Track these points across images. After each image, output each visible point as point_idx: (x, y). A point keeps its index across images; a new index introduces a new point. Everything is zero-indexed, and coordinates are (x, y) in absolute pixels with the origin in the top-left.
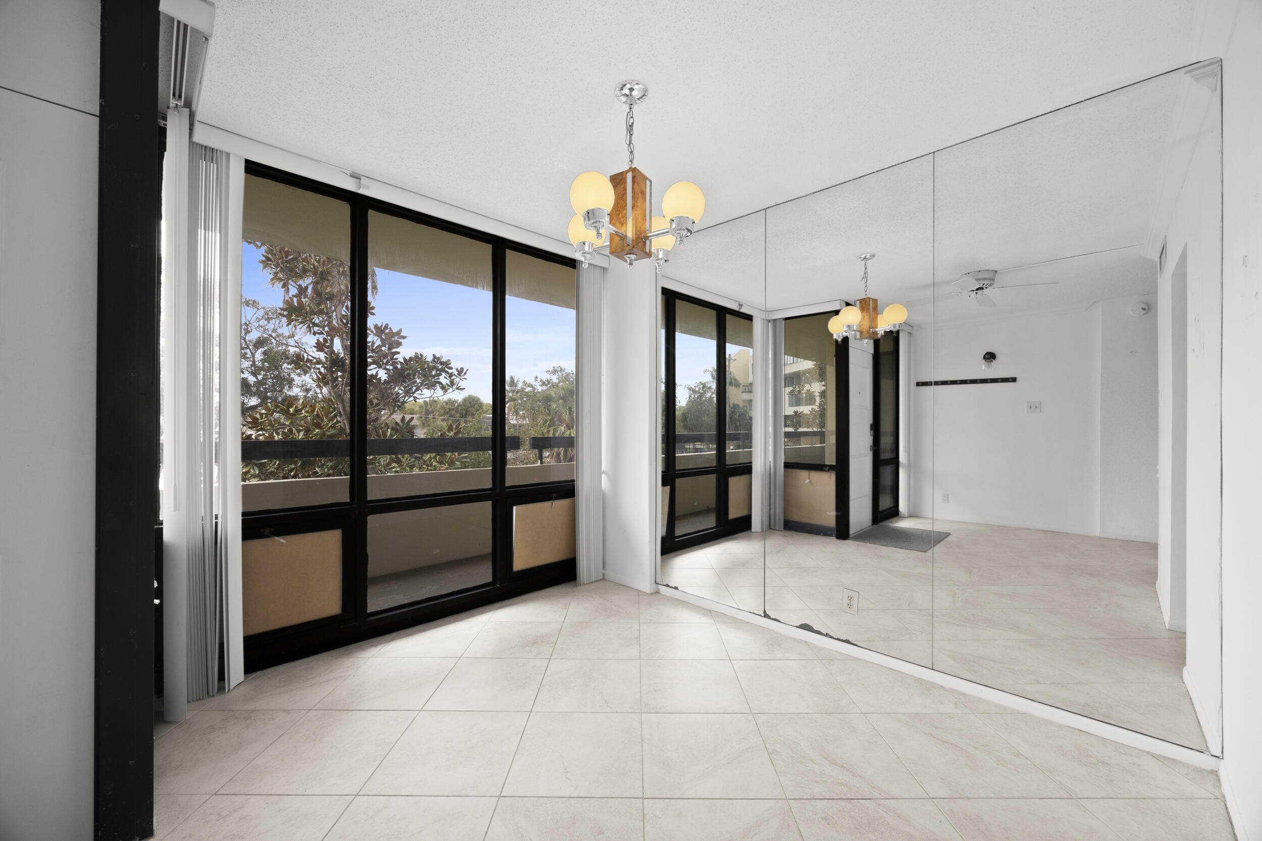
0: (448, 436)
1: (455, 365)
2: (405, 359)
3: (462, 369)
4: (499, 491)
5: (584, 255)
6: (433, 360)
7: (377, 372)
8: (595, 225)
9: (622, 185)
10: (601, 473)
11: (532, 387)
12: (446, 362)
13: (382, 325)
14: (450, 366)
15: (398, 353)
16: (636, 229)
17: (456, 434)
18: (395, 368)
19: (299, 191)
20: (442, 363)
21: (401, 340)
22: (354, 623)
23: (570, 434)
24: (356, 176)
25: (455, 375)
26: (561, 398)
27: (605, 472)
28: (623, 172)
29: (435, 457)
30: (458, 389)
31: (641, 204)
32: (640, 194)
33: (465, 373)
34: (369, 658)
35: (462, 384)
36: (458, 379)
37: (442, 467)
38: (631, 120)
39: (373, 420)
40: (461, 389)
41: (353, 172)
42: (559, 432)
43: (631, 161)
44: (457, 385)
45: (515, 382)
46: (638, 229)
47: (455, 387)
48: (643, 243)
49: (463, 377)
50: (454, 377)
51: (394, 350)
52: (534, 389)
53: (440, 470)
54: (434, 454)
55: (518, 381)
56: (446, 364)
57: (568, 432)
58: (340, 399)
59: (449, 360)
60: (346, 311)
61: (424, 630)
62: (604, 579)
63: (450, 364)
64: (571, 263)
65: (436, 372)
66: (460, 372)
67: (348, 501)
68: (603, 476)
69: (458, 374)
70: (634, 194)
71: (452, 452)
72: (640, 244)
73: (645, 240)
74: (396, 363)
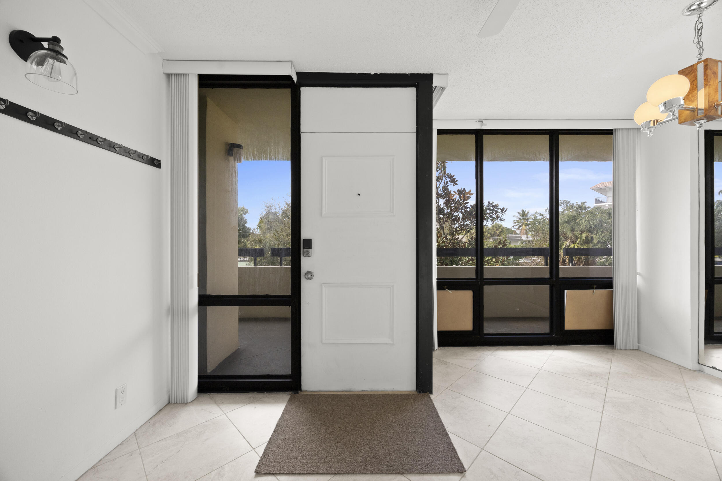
0: (498, 247)
1: (501, 207)
2: (471, 206)
3: (504, 208)
4: (555, 279)
5: (649, 129)
6: (489, 205)
7: (458, 214)
8: (670, 110)
9: (692, 74)
10: (636, 274)
11: (543, 216)
12: (496, 205)
13: (461, 189)
14: (498, 207)
15: (468, 203)
16: (709, 101)
17: (503, 246)
18: (466, 211)
19: (455, 136)
20: (493, 206)
21: (470, 196)
22: (478, 337)
23: (574, 246)
24: (481, 121)
25: (499, 212)
26: (566, 222)
27: (639, 274)
28: (694, 65)
29: (491, 259)
30: (501, 220)
31: (713, 82)
32: (712, 76)
33: (506, 211)
34: (488, 355)
35: (503, 217)
36: (501, 215)
37: (497, 265)
38: (701, 25)
39: (456, 238)
40: (503, 220)
41: (479, 120)
42: (564, 245)
43: (700, 54)
44: (500, 218)
45: (526, 213)
46: (711, 99)
47: (499, 219)
48: (716, 109)
49: (505, 213)
50: (498, 213)
51: (465, 202)
52: (544, 217)
53: (495, 266)
54: (491, 257)
55: (528, 213)
56: (496, 206)
57: (573, 245)
58: (442, 228)
59: (498, 204)
60: (444, 185)
61: (512, 350)
62: (638, 349)
63: (498, 206)
64: (609, 132)
65: (490, 211)
66: (503, 210)
67: (475, 277)
68: (638, 276)
69: (501, 212)
70: (707, 77)
71: (503, 256)
72: (712, 111)
73: (718, 107)
74: (466, 208)
